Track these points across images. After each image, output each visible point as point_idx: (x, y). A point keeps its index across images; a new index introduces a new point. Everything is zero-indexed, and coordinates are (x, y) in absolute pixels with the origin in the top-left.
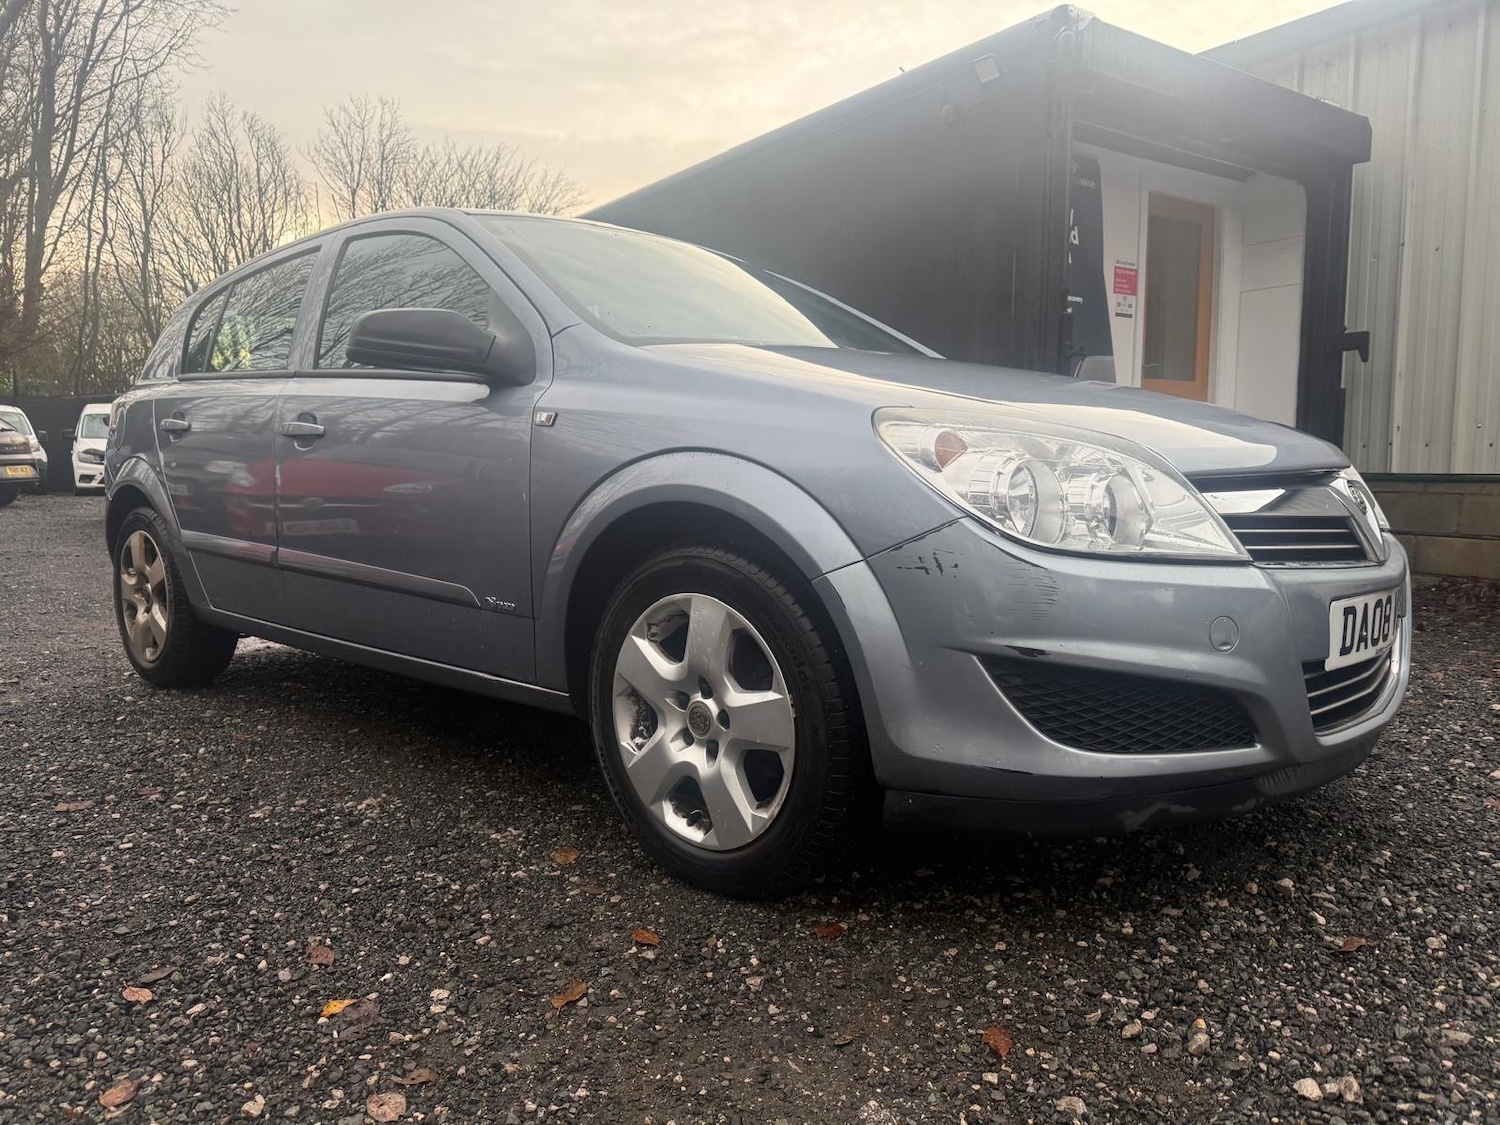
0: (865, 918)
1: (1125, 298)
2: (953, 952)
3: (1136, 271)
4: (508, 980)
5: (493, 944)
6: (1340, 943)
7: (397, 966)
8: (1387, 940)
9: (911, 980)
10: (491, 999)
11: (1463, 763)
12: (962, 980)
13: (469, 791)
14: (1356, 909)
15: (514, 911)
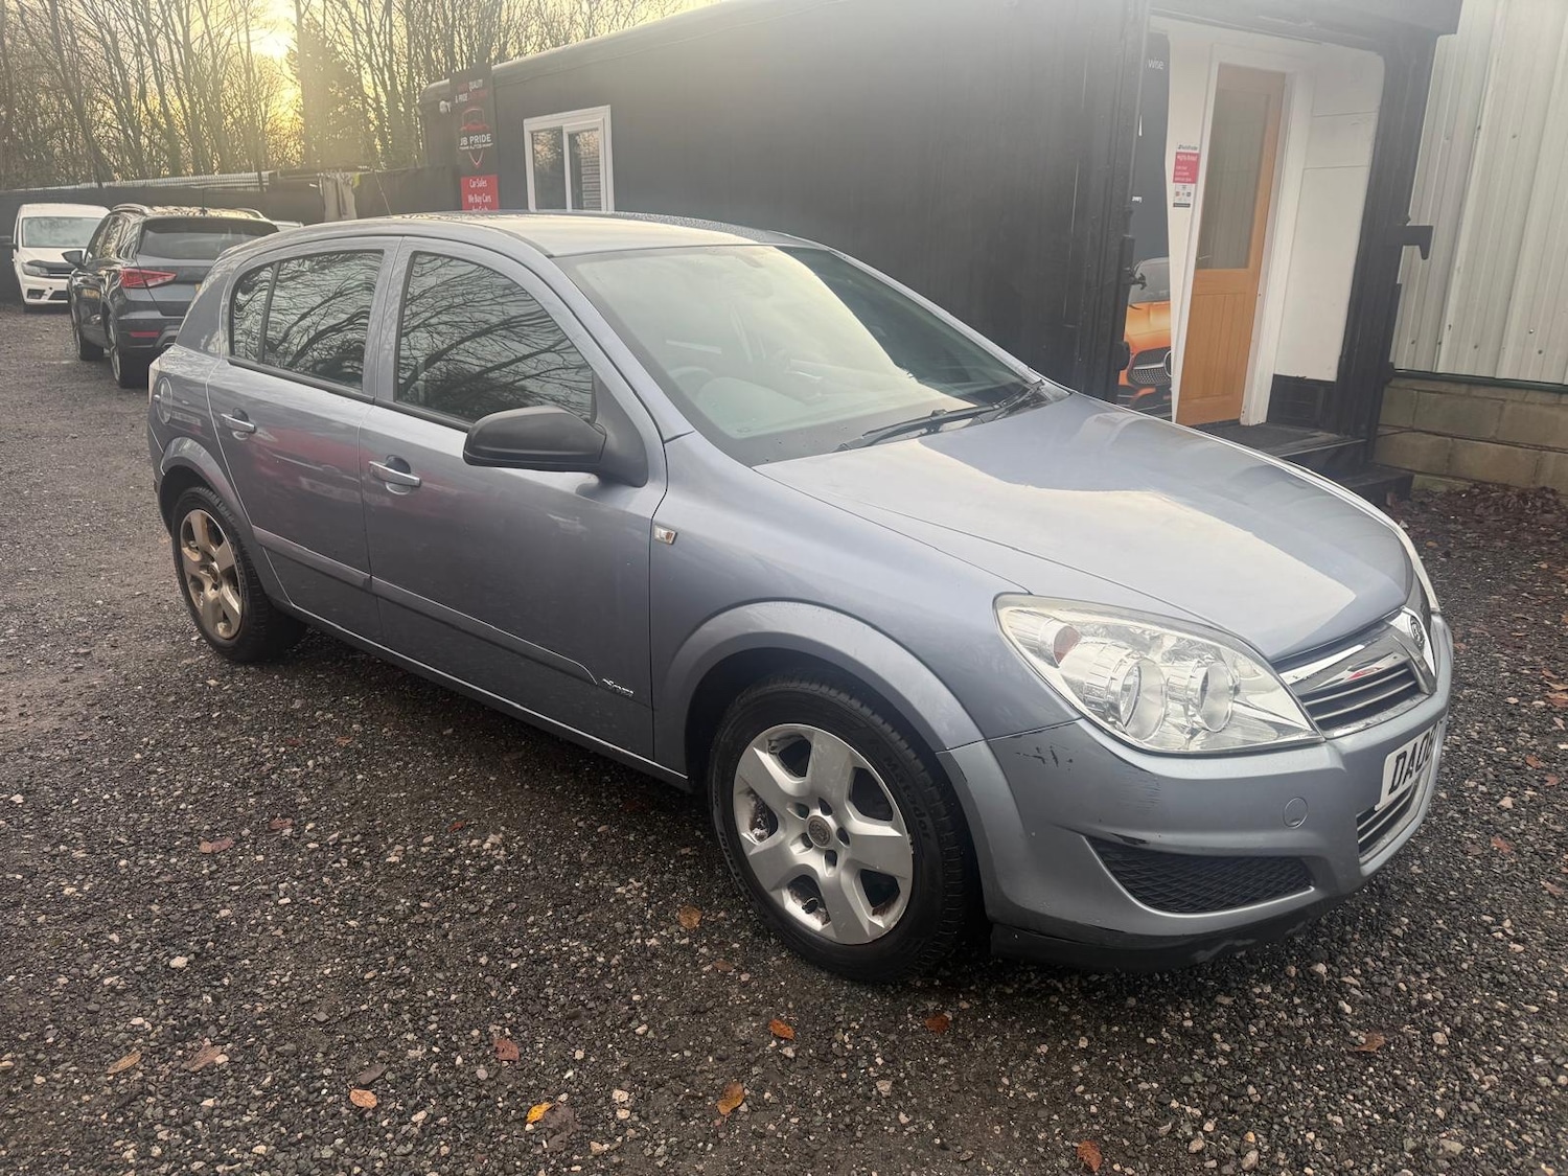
0: (965, 1005)
1: (1184, 187)
2: (1044, 1049)
3: (1199, 155)
4: (674, 1078)
5: (651, 1034)
6: (1364, 1040)
7: (575, 1061)
8: (1402, 1033)
9: (1011, 1082)
10: (664, 1102)
11: (1477, 787)
12: (1055, 1083)
13: (581, 824)
14: (1376, 993)
15: (659, 990)
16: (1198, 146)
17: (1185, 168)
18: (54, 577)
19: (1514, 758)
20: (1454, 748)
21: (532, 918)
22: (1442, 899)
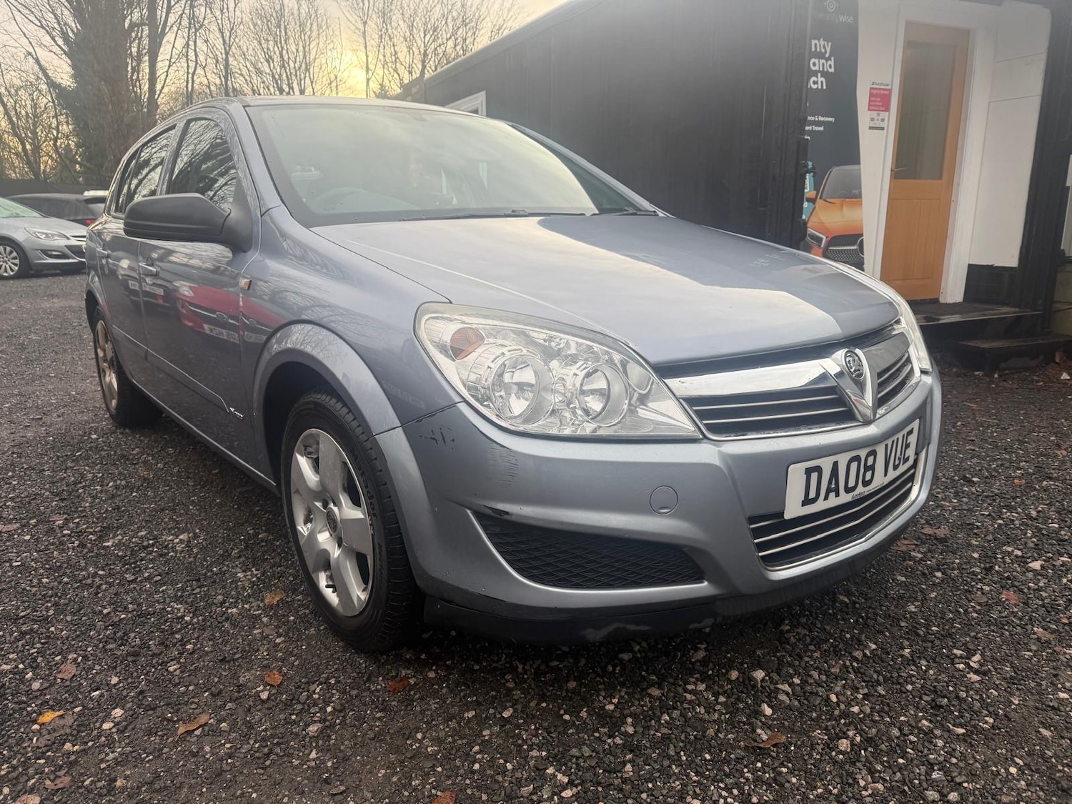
0: (432, 675)
1: (878, 115)
2: (471, 714)
3: (890, 90)
4: (168, 705)
5: (177, 672)
6: (765, 737)
7: (108, 685)
8: (809, 737)
9: (424, 738)
10: (144, 722)
11: (1013, 551)
12: (460, 742)
13: (251, 532)
14: (806, 702)
15: (211, 643)
16: (890, 83)
17: (879, 99)
19: (1063, 533)
20: (1009, 523)
21: (164, 588)
22: (922, 633)
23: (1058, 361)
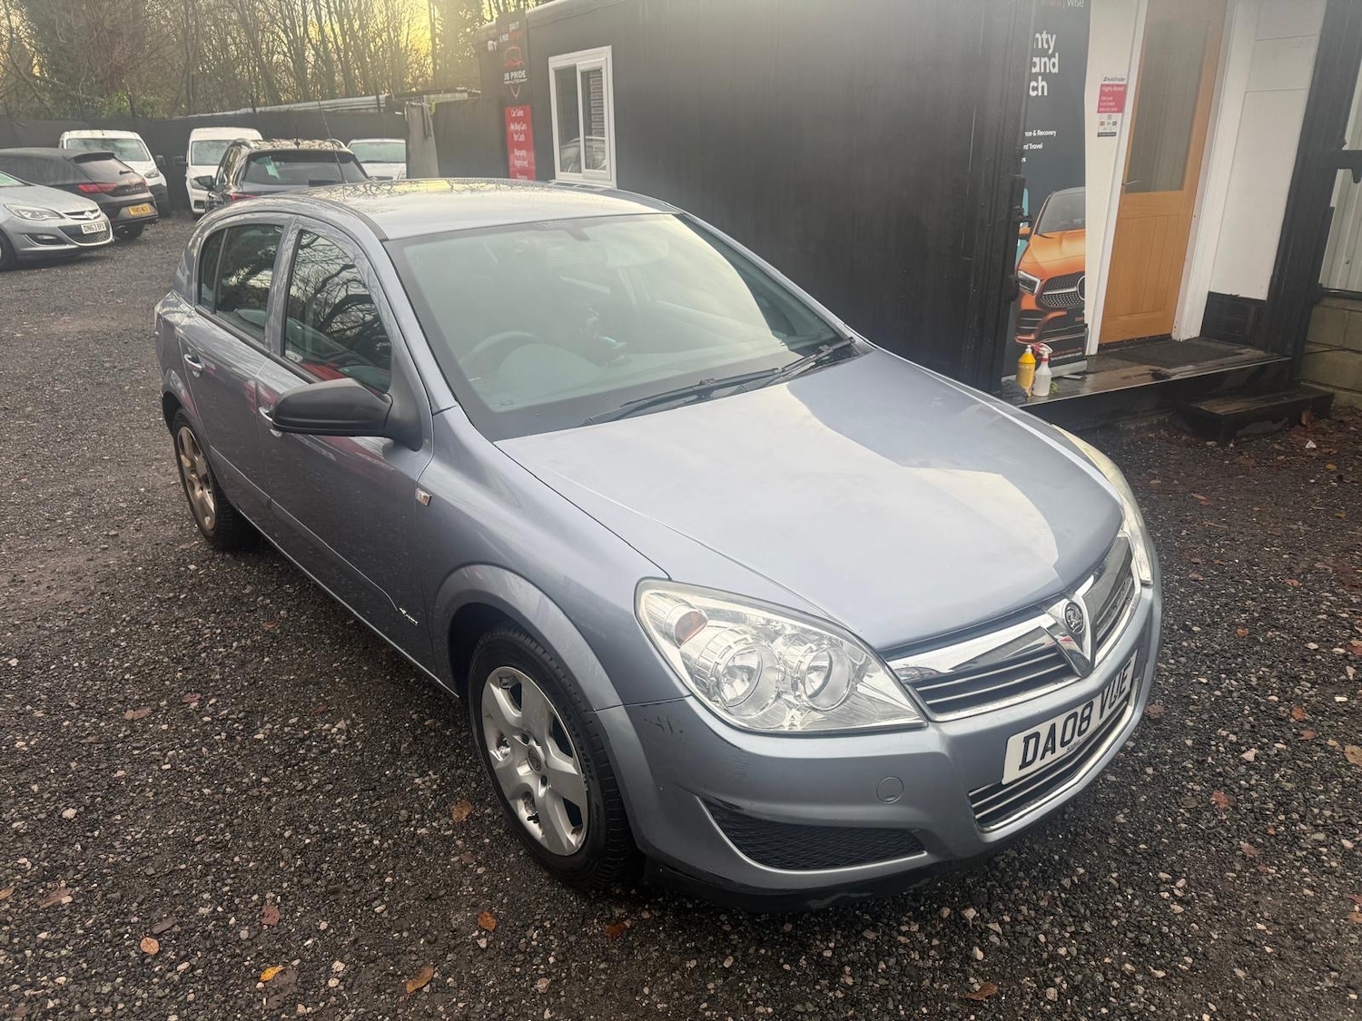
0: (646, 915)
1: (1110, 117)
2: (693, 964)
3: (1125, 86)
4: (386, 956)
5: (385, 914)
6: (977, 987)
7: (318, 931)
8: (1019, 984)
9: (651, 993)
10: (370, 976)
11: (1228, 735)
12: (686, 997)
13: (414, 716)
14: (1015, 942)
15: (409, 874)
16: (1125, 77)
17: (1111, 98)
18: (119, 465)
19: (1281, 709)
20: (1227, 694)
21: (340, 800)
22: (1130, 852)
23: (1304, 422)
